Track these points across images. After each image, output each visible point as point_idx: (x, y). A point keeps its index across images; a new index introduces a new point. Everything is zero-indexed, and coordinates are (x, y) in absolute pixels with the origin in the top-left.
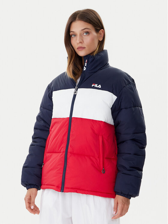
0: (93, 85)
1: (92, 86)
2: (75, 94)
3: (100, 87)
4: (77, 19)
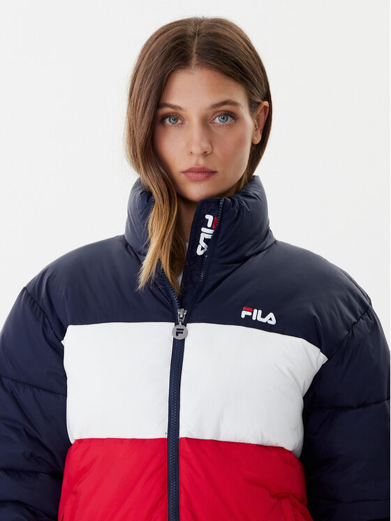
0: (244, 314)
1: (243, 316)
2: (180, 337)
3: (273, 322)
4: (194, 60)
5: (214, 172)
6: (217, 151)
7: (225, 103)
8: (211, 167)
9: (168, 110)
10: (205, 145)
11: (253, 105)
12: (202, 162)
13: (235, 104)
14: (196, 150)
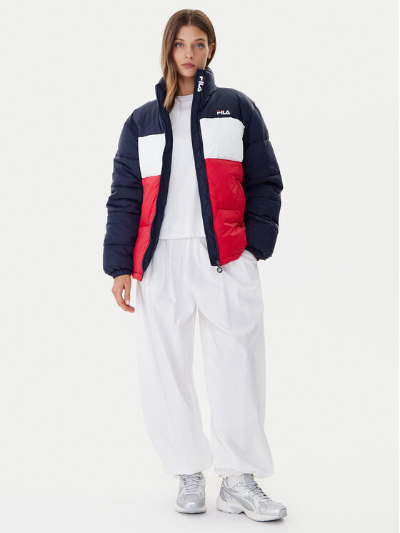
1: (218, 114)
3: (229, 114)
4: (190, 23)
5: (194, 66)
6: (196, 58)
7: (200, 39)
8: (193, 63)
9: (178, 41)
10: (192, 55)
11: (209, 43)
12: (190, 61)
13: (204, 40)
14: (189, 56)
